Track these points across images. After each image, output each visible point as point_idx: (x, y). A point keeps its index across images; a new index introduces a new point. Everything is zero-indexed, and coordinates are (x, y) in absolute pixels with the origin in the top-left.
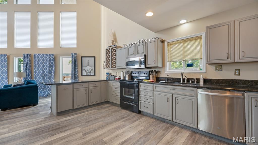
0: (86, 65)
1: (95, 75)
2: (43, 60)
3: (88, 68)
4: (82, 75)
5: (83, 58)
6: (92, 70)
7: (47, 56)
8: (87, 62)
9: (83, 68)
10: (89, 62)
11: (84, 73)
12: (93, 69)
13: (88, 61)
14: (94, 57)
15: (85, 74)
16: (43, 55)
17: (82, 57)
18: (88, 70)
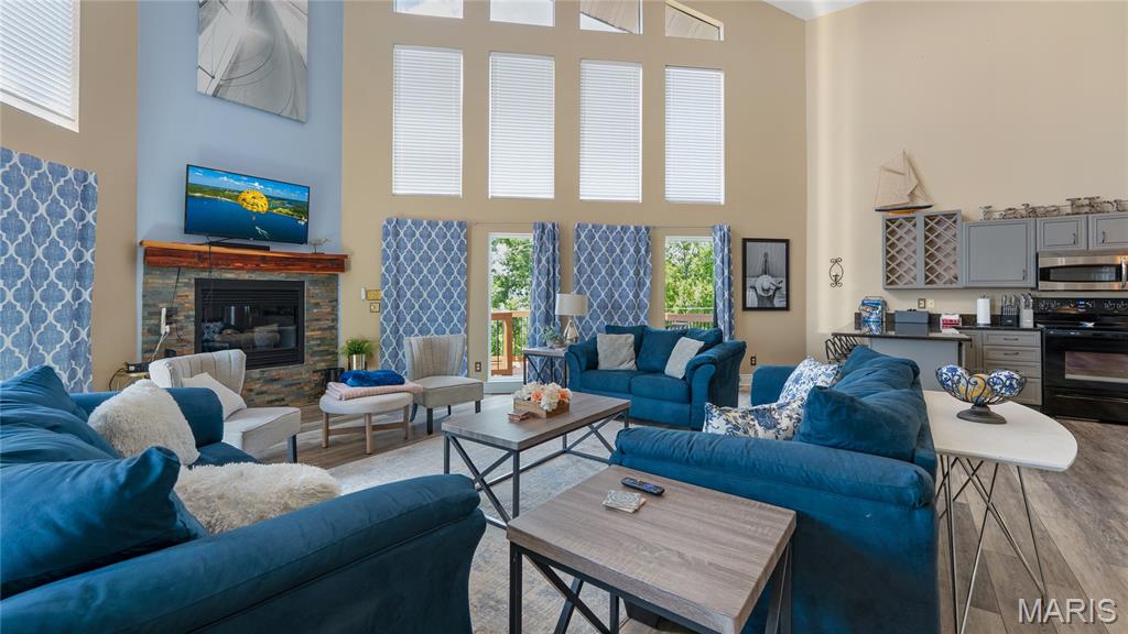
0: (759, 269)
1: (787, 308)
2: (611, 250)
3: (765, 282)
4: (745, 308)
5: (748, 244)
6: (778, 288)
7: (625, 233)
8: (763, 259)
9: (750, 281)
10: (769, 259)
11: (752, 300)
12: (783, 285)
13: (766, 255)
14: (787, 242)
15: (756, 305)
16: (611, 229)
17: (745, 241)
18: (763, 290)
